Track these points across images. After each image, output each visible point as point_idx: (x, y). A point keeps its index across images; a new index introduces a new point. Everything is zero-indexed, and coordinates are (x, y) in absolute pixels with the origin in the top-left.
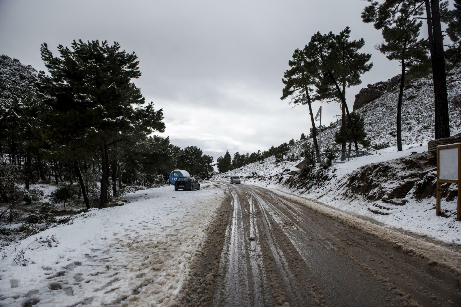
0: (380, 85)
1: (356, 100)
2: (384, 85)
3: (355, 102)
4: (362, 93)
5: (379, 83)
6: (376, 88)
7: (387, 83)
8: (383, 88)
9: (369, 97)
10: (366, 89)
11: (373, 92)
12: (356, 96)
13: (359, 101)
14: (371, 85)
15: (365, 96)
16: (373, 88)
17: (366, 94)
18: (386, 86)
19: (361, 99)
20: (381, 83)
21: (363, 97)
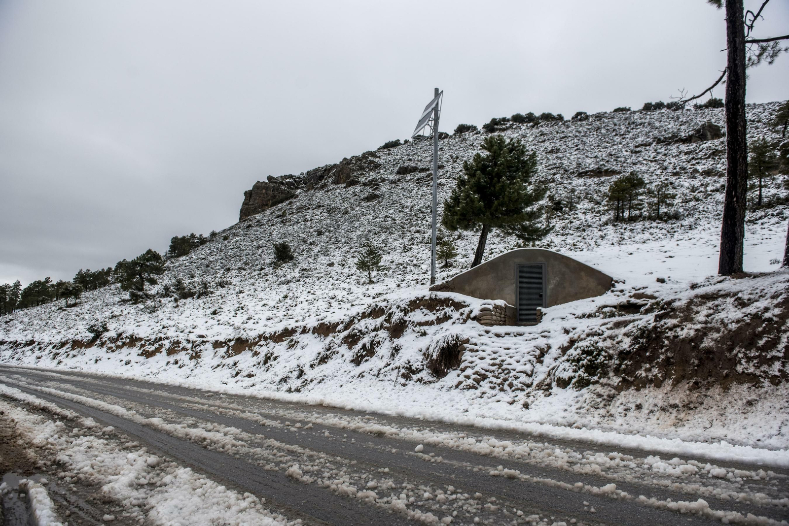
0: (288, 180)
1: (245, 200)
2: (295, 181)
3: (243, 204)
4: (258, 188)
5: (286, 177)
6: (283, 184)
7: (299, 178)
8: (294, 185)
9: (269, 197)
10: (264, 182)
11: (277, 190)
12: (246, 193)
13: (251, 203)
14: (274, 178)
15: (262, 195)
16: (276, 183)
17: (264, 191)
18: (298, 183)
19: (255, 199)
20: (291, 176)
21: (260, 197)
